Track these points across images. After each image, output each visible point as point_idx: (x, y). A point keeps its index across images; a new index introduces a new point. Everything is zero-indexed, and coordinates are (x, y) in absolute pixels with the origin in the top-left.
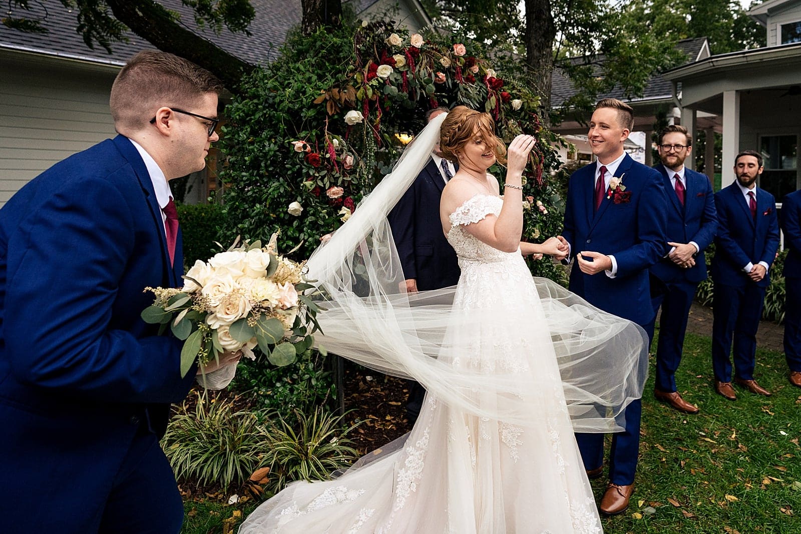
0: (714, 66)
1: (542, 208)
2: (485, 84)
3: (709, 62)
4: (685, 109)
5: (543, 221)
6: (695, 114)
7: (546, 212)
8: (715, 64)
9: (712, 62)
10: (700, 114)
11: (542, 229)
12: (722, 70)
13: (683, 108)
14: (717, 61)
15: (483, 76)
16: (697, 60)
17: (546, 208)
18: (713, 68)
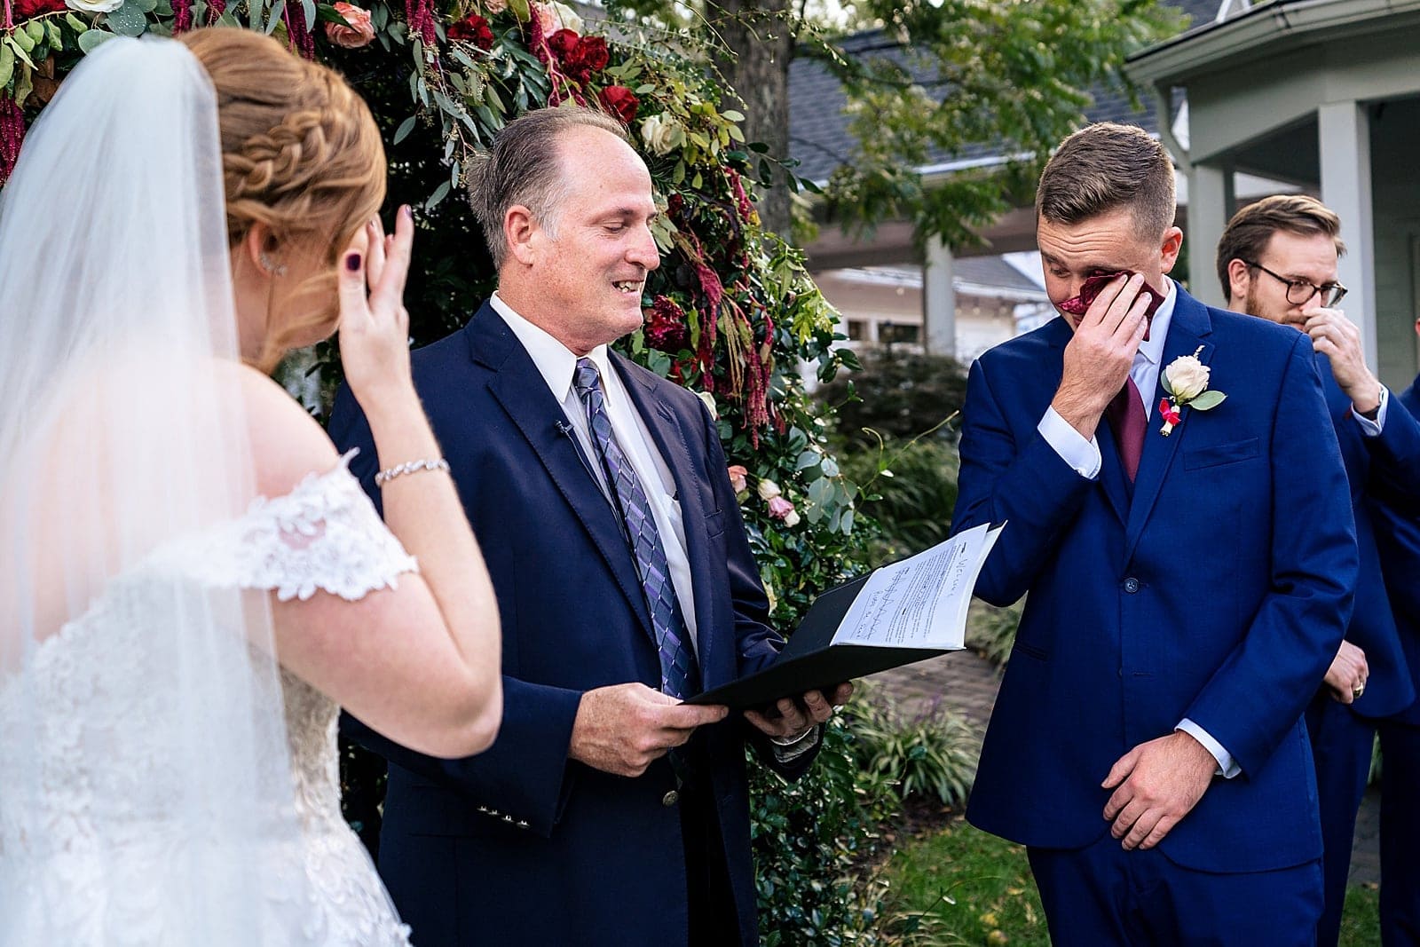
0: (1288, 26)
1: (779, 506)
2: (539, 54)
3: (1274, 16)
4: (1199, 170)
5: (785, 552)
6: (1229, 186)
7: (793, 519)
8: (1292, 20)
9: (1282, 15)
10: (1246, 185)
11: (784, 580)
12: (1312, 40)
13: (1194, 165)
14: (1296, 11)
15: (528, 26)
16: (1221, 18)
17: (796, 503)
18: (1286, 32)
